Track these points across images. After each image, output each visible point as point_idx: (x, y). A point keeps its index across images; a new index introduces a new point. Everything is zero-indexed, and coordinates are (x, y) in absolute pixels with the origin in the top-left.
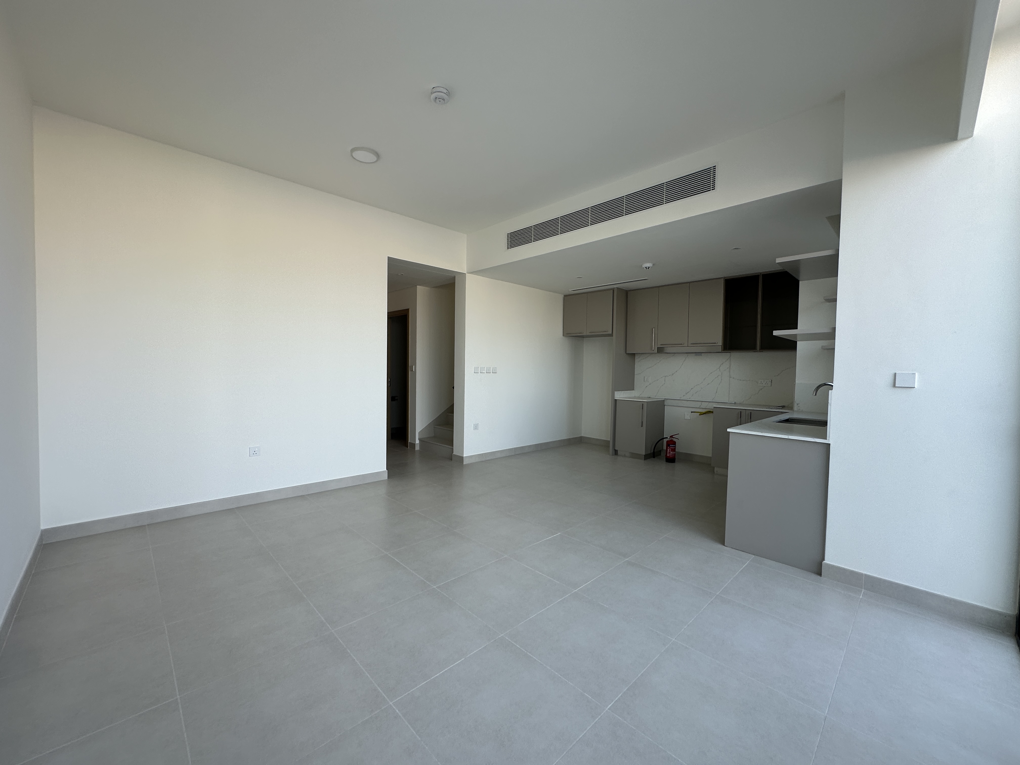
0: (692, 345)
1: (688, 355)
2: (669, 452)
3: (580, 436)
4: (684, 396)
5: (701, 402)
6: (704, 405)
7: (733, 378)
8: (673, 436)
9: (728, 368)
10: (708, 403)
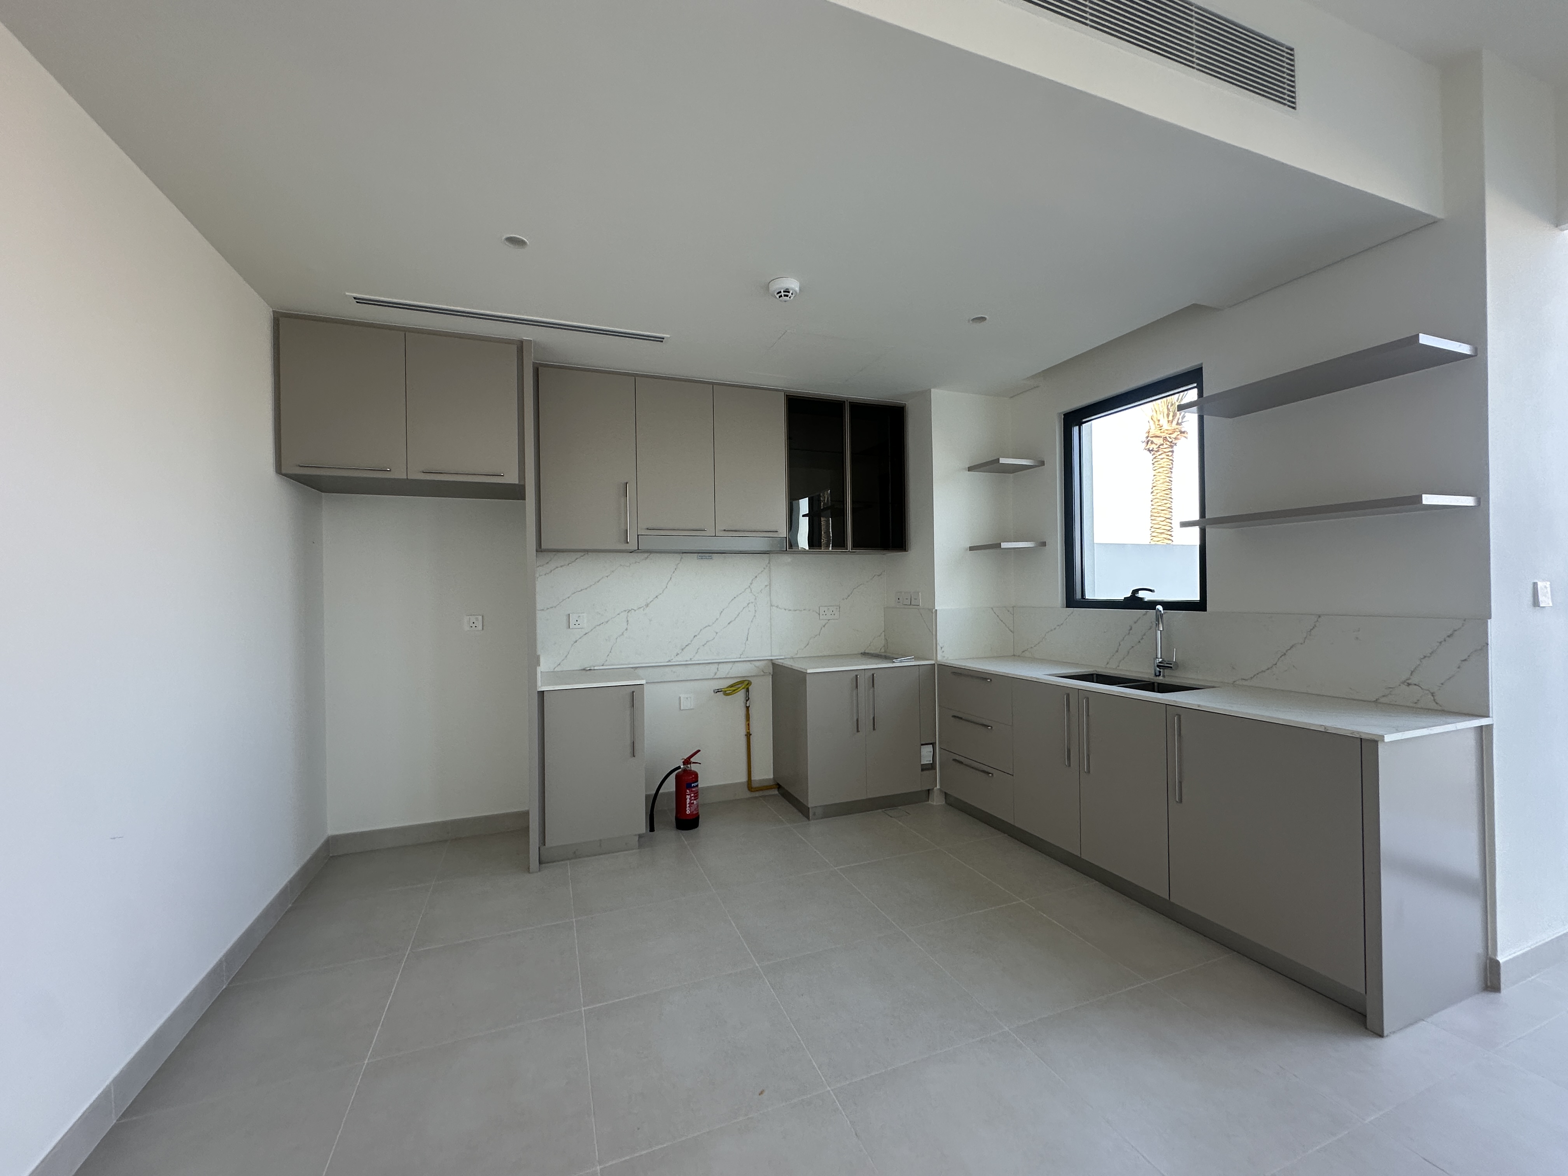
0: (727, 534)
1: (682, 558)
2: (690, 803)
3: (322, 841)
4: (677, 654)
5: (716, 665)
6: (724, 670)
7: (777, 607)
8: (692, 760)
9: (766, 586)
10: (730, 665)
